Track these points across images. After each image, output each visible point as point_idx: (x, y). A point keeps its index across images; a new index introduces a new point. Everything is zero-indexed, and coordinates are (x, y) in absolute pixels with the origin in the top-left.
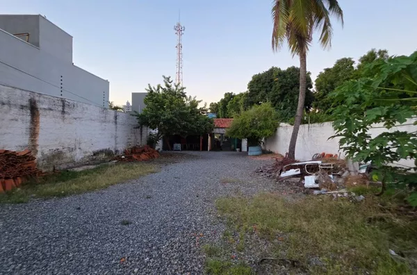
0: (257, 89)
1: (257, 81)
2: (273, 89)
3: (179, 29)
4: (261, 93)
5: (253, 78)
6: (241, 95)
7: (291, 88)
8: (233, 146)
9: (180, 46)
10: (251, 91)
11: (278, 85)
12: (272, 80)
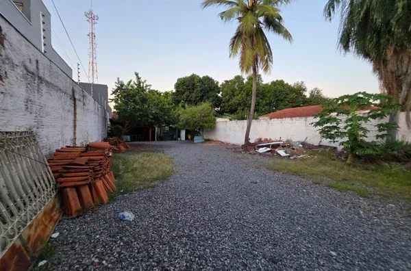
0: (182, 90)
2: (195, 91)
3: (92, 17)
4: (186, 94)
5: (178, 80)
6: (167, 93)
7: (208, 92)
8: (175, 136)
9: (92, 35)
10: (177, 91)
11: (199, 89)
12: (194, 85)
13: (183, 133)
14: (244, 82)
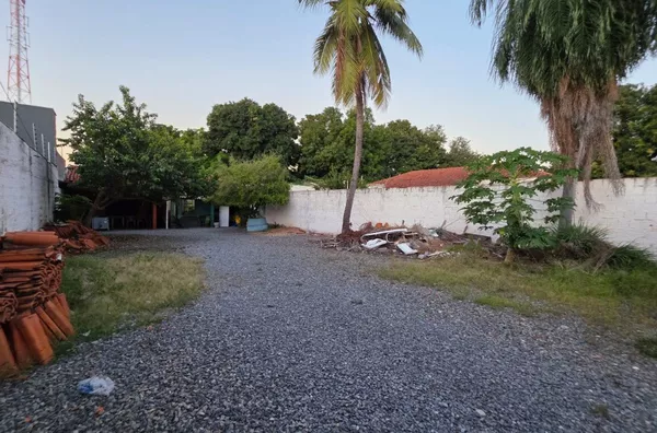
0: (224, 128)
1: (225, 116)
2: (250, 131)
4: (230, 136)
5: (215, 108)
6: (191, 134)
7: (275, 135)
8: (208, 219)
10: (213, 130)
11: (257, 128)
12: (246, 119)
13: (225, 213)
14: (342, 119)
